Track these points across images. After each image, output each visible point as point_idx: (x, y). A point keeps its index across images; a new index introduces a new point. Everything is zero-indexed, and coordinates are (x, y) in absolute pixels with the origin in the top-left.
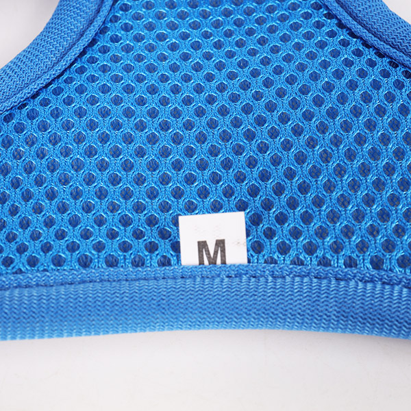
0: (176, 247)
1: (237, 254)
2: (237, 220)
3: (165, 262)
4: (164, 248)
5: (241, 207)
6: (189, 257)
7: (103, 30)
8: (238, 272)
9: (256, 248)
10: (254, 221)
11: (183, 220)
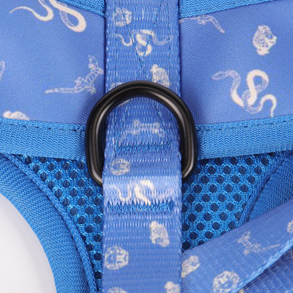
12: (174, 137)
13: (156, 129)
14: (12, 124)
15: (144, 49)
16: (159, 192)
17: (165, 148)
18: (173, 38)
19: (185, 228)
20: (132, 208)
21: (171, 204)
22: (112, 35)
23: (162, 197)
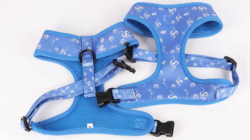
0: (87, 126)
1: (92, 127)
2: (92, 124)
3: (86, 128)
4: (86, 127)
5: (93, 123)
6: (88, 127)
7: (78, 104)
8: (92, 129)
9: (94, 126)
10: (94, 124)
11: (88, 124)
12: (92, 56)
13: (89, 56)
14: (69, 56)
15: (87, 45)
16: (90, 64)
17: (91, 58)
18: (91, 43)
19: (94, 69)
20: (87, 67)
21: (92, 66)
22: (82, 43)
23: (91, 65)
